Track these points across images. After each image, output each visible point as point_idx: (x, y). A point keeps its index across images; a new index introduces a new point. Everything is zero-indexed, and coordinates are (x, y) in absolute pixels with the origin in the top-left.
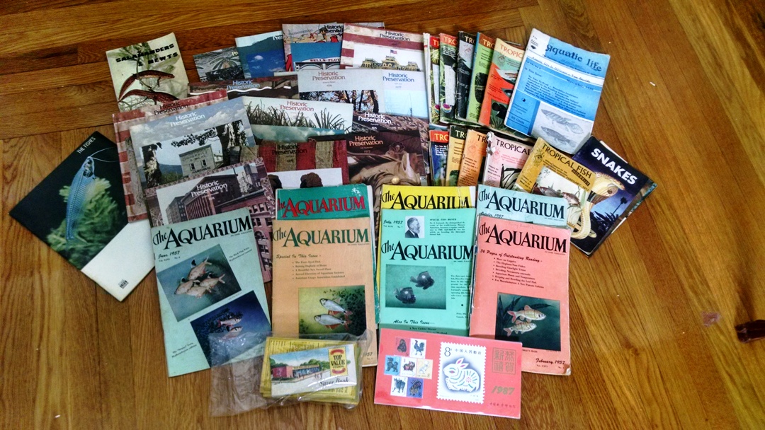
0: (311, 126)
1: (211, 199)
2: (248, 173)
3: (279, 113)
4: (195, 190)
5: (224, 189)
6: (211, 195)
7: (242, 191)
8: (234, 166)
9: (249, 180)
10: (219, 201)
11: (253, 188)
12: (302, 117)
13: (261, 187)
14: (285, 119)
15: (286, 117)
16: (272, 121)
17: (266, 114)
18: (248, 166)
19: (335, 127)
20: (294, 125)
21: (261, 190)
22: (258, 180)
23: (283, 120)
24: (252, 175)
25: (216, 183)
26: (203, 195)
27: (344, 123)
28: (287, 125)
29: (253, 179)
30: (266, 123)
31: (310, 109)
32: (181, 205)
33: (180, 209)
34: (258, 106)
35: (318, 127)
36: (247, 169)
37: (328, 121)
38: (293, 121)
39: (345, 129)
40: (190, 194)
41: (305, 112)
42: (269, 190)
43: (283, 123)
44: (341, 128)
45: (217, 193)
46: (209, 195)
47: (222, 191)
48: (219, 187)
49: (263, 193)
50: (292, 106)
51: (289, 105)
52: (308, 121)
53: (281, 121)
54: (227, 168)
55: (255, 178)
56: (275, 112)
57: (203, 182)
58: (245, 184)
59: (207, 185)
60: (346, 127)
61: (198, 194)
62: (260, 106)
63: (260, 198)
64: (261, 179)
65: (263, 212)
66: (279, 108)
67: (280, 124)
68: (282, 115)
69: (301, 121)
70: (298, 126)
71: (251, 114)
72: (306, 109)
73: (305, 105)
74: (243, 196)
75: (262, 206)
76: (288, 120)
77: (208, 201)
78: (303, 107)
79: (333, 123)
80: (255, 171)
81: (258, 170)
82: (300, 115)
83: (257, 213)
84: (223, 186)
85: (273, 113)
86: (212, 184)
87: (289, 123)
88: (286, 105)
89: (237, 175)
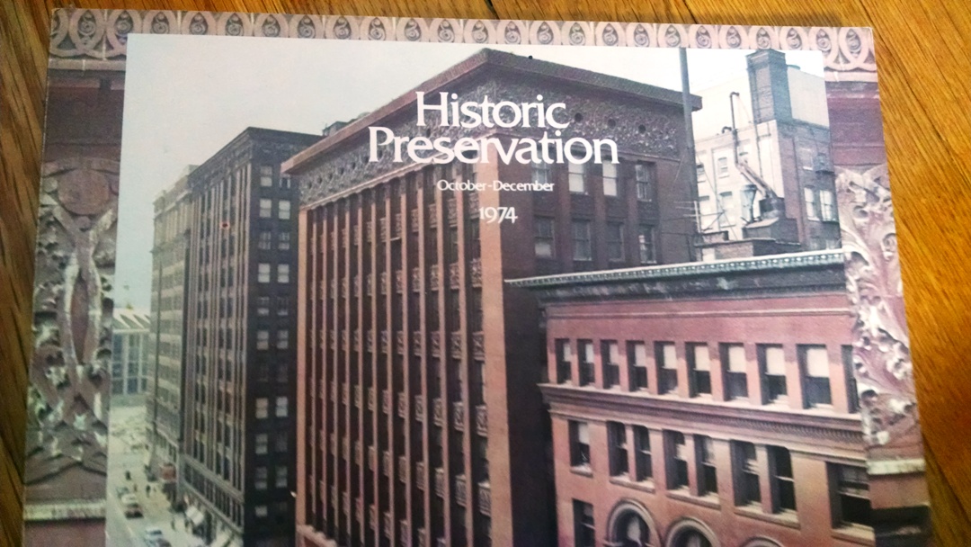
1: (491, 215)
2: (767, 106)
4: (399, 116)
5: (593, 173)
6: (496, 186)
7: (707, 222)
8: (689, 33)
9: (767, 159)
10: (543, 250)
11: (786, 222)
13: (831, 230)
18: (777, 62)
21: (831, 254)
22: (826, 177)
24: (788, 126)
25: (546, 117)
26: (445, 171)
29: (790, 160)
32: (275, 194)
33: (259, 225)
36: (764, 75)
40: (363, 137)
42: (884, 262)
45: (541, 185)
46: (487, 186)
47: (576, 185)
48: (564, 150)
49: (839, 267)
54: (641, 38)
55: (807, 153)
57: (464, 82)
58: (738, 183)
59: (486, 110)
61: (411, 150)
63: (813, 304)
64: (844, 177)
65: (821, 410)
74: (709, 259)
75: (820, 365)
77: (472, 222)
80: (812, 107)
81: (835, 111)
83: (781, 405)
84: (593, 150)
86: (521, 112)
89: (697, 103)
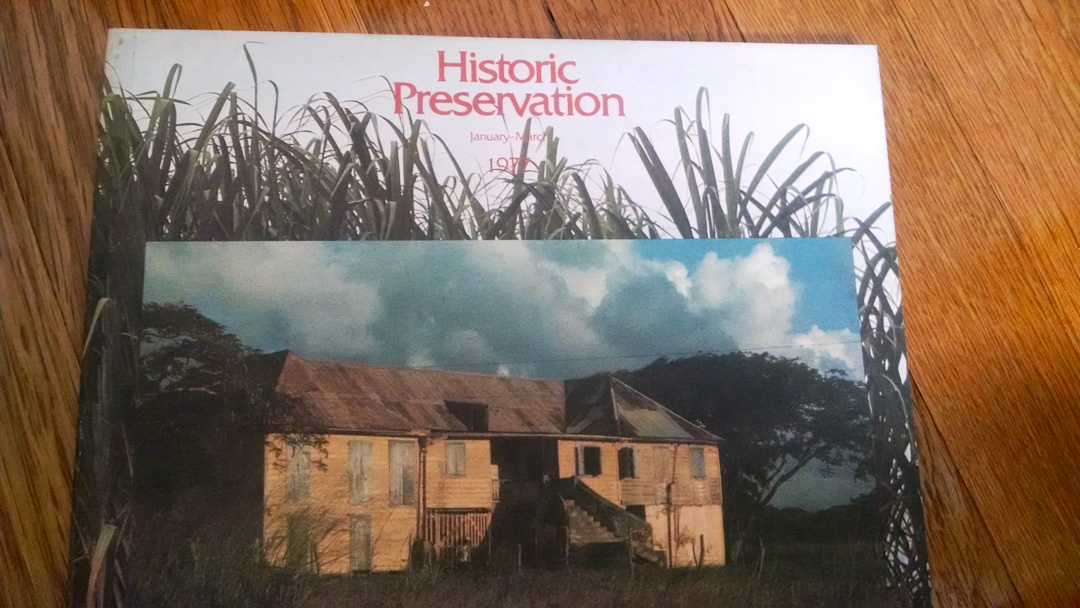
0: (621, 229)
3: (384, 139)
12: (553, 167)
14: (435, 190)
15: (443, 172)
16: (341, 202)
17: (296, 157)
19: (783, 221)
20: (500, 227)
23: (420, 196)
27: (842, 186)
28: (455, 231)
30: (298, 226)
31: (602, 104)
34: (228, 94)
35: (669, 230)
37: (732, 183)
38: (495, 196)
39: (851, 227)
41: (563, 126)
43: (420, 216)
44: (827, 226)
50: (473, 89)
51: (453, 84)
52: (597, 194)
53: (407, 201)
56: (358, 134)
60: (858, 209)
62: (244, 91)
66: (383, 107)
67: (404, 229)
68: (412, 158)
69: (547, 194)
70: (535, 232)
71: (185, 163)
72: (574, 105)
73: (558, 73)
76: (454, 195)
78: (548, 88)
79: (765, 193)
82: (538, 153)
85: (345, 142)
87: (467, 217)
88: (428, 82)
